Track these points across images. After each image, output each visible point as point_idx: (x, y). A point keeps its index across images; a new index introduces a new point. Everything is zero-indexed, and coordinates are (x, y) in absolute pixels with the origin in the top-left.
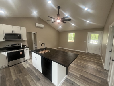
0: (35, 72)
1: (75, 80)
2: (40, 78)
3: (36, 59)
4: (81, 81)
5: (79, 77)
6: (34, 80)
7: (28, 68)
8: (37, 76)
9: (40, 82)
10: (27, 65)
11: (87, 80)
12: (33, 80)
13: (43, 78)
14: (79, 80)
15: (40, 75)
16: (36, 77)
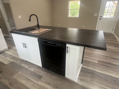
0: (28, 68)
1: (95, 68)
2: (40, 74)
3: (25, 46)
4: (102, 67)
5: (98, 64)
6: (31, 79)
7: (12, 63)
8: (35, 73)
9: (44, 80)
10: (8, 58)
11: (108, 65)
12: (29, 79)
13: (46, 73)
14: (99, 68)
15: (38, 70)
16: (33, 75)
